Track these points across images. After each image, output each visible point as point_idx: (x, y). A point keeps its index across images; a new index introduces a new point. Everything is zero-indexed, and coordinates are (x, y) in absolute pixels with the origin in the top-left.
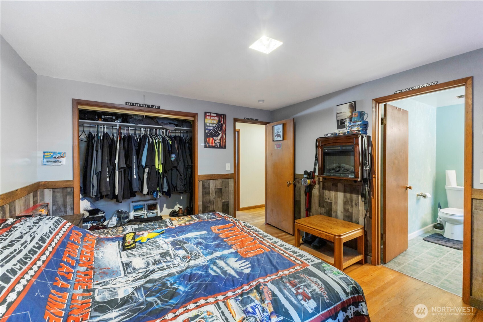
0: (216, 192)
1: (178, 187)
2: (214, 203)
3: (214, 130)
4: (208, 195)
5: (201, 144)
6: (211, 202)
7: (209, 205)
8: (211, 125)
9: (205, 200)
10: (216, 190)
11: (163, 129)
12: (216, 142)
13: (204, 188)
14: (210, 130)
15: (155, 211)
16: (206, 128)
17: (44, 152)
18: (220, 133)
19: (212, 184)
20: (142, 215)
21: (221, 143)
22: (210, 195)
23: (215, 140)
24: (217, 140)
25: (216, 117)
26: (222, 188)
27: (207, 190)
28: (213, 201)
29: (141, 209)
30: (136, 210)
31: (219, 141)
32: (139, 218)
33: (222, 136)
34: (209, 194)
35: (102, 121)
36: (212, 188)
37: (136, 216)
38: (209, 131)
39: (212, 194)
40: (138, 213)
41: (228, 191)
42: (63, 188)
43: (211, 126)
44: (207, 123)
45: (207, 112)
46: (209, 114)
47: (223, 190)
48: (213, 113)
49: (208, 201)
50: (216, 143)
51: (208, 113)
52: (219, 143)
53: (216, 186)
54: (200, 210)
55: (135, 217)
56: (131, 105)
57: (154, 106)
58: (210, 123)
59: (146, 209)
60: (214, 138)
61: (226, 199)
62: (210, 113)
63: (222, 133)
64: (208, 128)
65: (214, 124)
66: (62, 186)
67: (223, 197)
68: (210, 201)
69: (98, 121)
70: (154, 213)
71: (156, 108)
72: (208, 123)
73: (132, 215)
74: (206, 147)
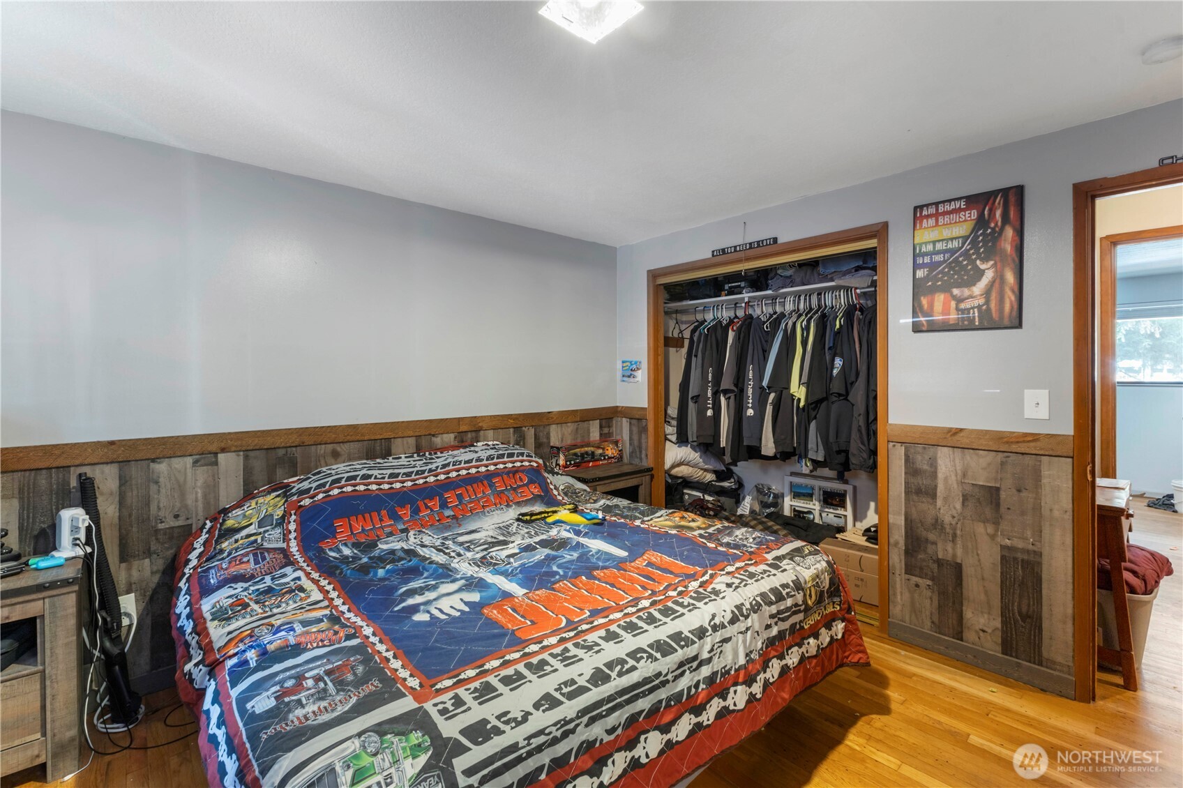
0: (965, 498)
1: (854, 455)
2: (955, 536)
3: (956, 260)
4: (930, 500)
5: (902, 321)
6: (945, 529)
7: (932, 536)
8: (939, 246)
9: (914, 515)
10: (969, 489)
11: (838, 288)
12: (962, 306)
13: (912, 470)
14: (933, 266)
15: (840, 511)
16: (920, 261)
17: (623, 362)
18: (983, 267)
19: (947, 465)
20: (809, 512)
21: (993, 305)
22: (939, 502)
23: (959, 300)
24: (971, 297)
25: (964, 210)
26: (998, 489)
27: (923, 482)
28: (955, 529)
29: (809, 496)
30: (797, 495)
31: (982, 301)
32: (804, 518)
33: (999, 278)
34: (934, 496)
35: (726, 295)
36: (946, 479)
37: (797, 508)
38: (930, 272)
39: (946, 499)
40: (801, 504)
41: (1037, 508)
42: (638, 419)
43: (938, 253)
44: (921, 244)
45: (921, 207)
46: (932, 210)
47: (1003, 495)
48: (950, 201)
49: (929, 520)
50: (963, 311)
51: (927, 206)
52: (979, 307)
53: (964, 475)
54: (896, 544)
55: (795, 510)
56: (720, 255)
57: (763, 241)
58: (934, 243)
59: (820, 501)
60: (956, 291)
61: (1025, 539)
62: (937, 204)
63: (995, 265)
64: (927, 260)
65: (952, 239)
66: (637, 417)
67: (1004, 525)
68: (937, 524)
69: (720, 296)
70: (838, 516)
71: (767, 245)
72: (926, 243)
73: (789, 505)
74: (917, 328)
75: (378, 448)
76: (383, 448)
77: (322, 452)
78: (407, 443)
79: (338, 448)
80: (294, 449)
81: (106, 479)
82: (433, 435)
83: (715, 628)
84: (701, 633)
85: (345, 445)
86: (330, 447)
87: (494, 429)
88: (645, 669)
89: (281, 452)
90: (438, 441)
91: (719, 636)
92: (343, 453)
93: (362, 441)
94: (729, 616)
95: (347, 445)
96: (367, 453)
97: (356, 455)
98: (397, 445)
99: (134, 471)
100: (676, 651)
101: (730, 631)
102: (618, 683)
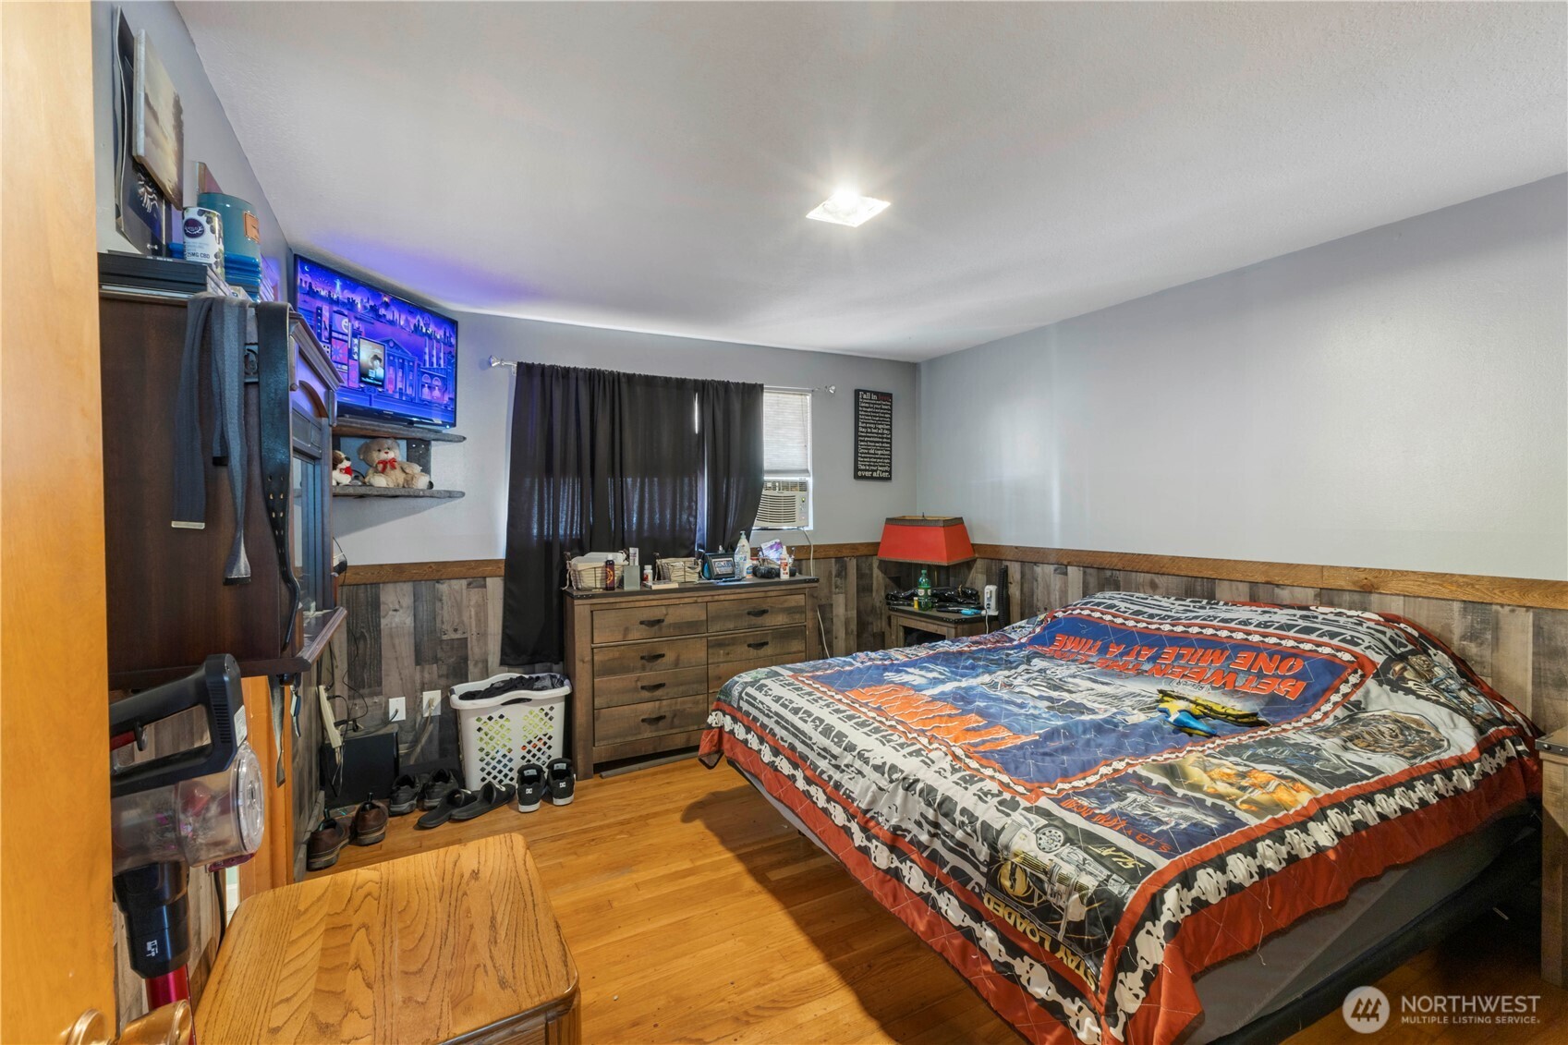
75: (1199, 588)
76: (1205, 589)
77: (1141, 580)
78: (1237, 589)
79: (1158, 579)
80: (1118, 572)
81: (1015, 570)
82: (1278, 586)
83: (860, 755)
84: (850, 748)
85: (1163, 577)
86: (1149, 576)
87: (1405, 596)
88: (807, 728)
89: (1108, 573)
90: (1284, 594)
91: (858, 764)
92: (1160, 585)
93: (1178, 575)
94: (878, 762)
95: (1165, 578)
96: (1186, 591)
97: (1175, 591)
98: (1223, 590)
99: (1027, 567)
100: (828, 739)
101: (867, 770)
102: (796, 720)
